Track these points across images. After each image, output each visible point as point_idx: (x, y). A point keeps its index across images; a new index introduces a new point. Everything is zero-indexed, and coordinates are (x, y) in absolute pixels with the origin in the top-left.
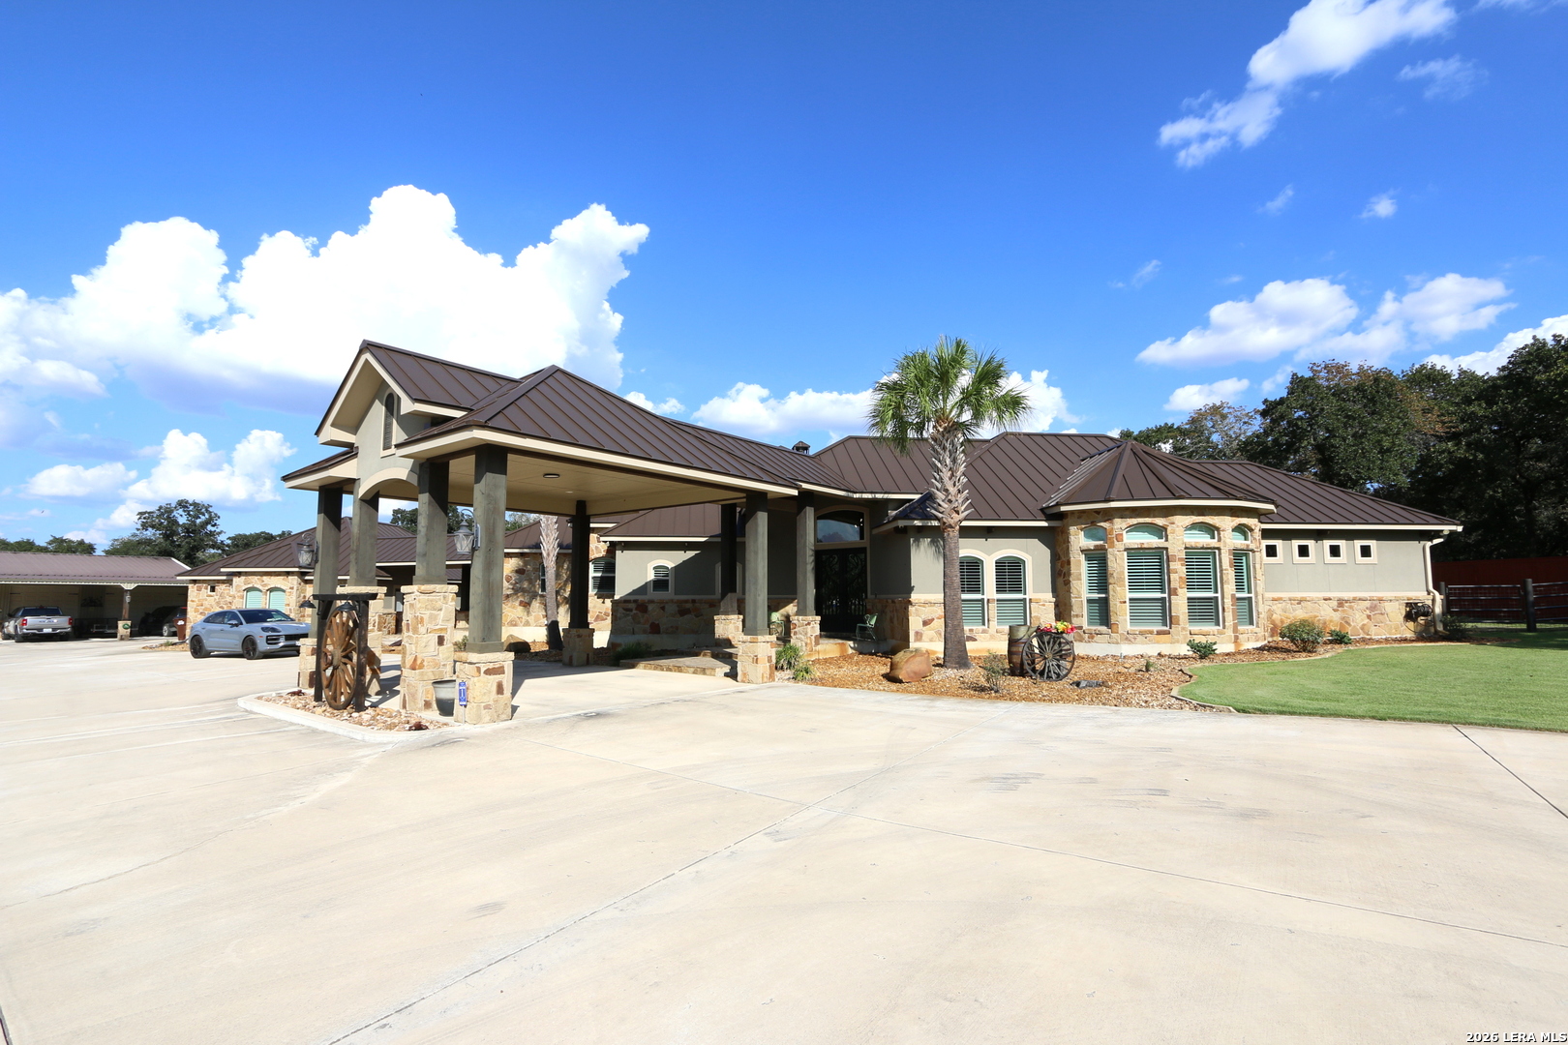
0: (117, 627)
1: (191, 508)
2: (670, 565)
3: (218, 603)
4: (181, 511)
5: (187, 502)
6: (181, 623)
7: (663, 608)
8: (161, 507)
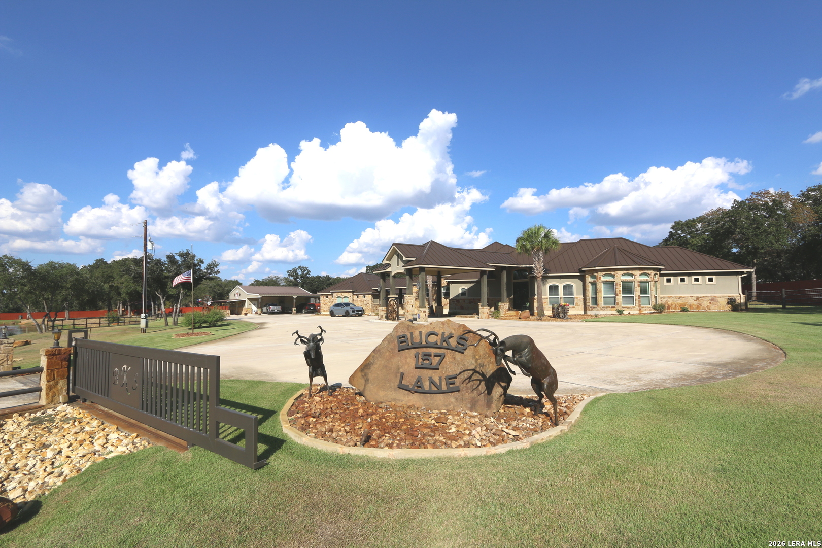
0: (292, 310)
2: (466, 288)
3: (329, 301)
4: (299, 270)
5: (301, 267)
6: (319, 308)
7: (464, 301)
8: (294, 269)
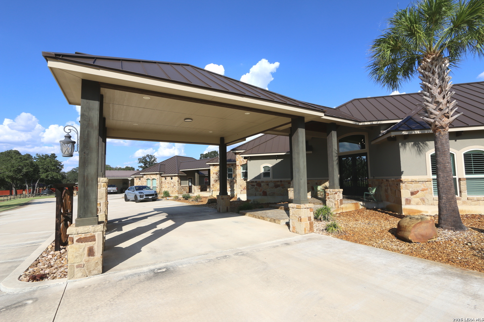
1: (150, 157)
2: (270, 166)
3: (141, 183)
5: (149, 155)
7: (268, 185)
8: (143, 157)
